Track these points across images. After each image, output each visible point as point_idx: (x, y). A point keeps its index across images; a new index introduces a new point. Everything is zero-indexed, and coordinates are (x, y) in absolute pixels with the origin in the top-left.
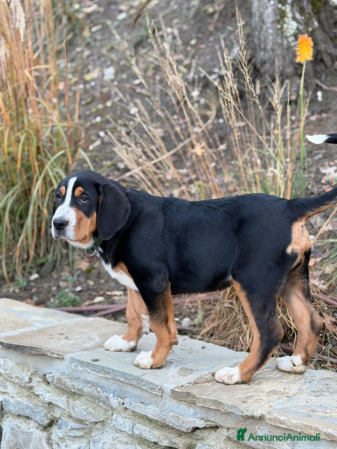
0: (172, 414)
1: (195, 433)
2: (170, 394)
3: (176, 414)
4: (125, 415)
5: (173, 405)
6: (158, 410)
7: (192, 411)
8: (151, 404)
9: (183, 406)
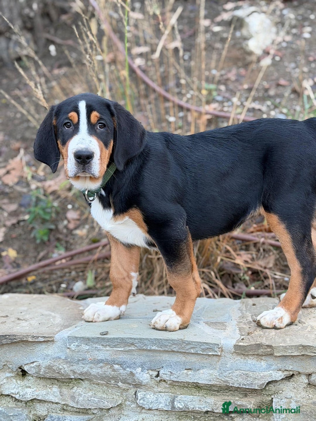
0: (238, 372)
1: (267, 388)
2: (233, 350)
3: (244, 372)
4: (159, 390)
5: (237, 362)
6: (216, 373)
7: (263, 364)
8: (203, 367)
9: (251, 362)
